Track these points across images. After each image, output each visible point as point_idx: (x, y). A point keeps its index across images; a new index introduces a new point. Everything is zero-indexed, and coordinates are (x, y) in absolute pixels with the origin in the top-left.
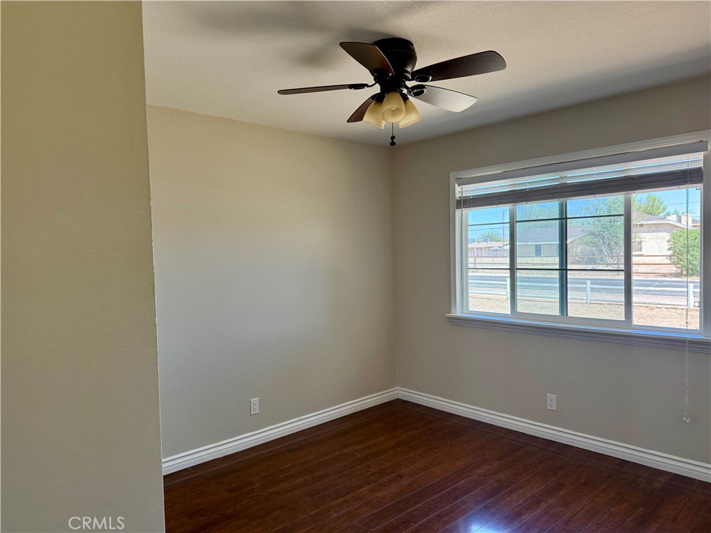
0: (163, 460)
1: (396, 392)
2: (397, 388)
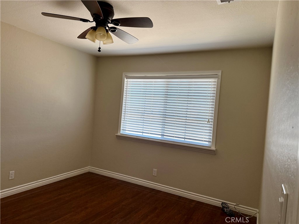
1: (89, 169)
2: (89, 167)
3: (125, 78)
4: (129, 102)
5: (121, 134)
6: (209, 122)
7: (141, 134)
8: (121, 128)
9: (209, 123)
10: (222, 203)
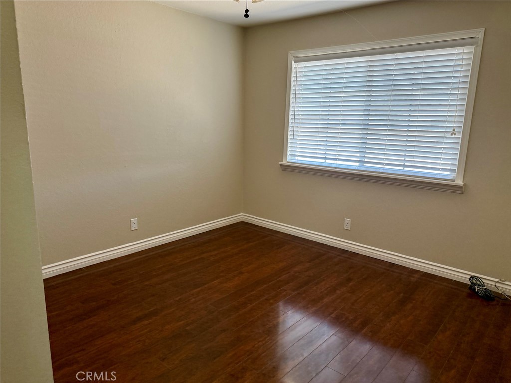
0: (43, 268)
1: (241, 217)
2: (242, 214)
3: (293, 62)
4: (300, 119)
5: (288, 162)
6: (455, 134)
7: (323, 161)
8: (289, 153)
9: (453, 136)
10: (471, 277)
